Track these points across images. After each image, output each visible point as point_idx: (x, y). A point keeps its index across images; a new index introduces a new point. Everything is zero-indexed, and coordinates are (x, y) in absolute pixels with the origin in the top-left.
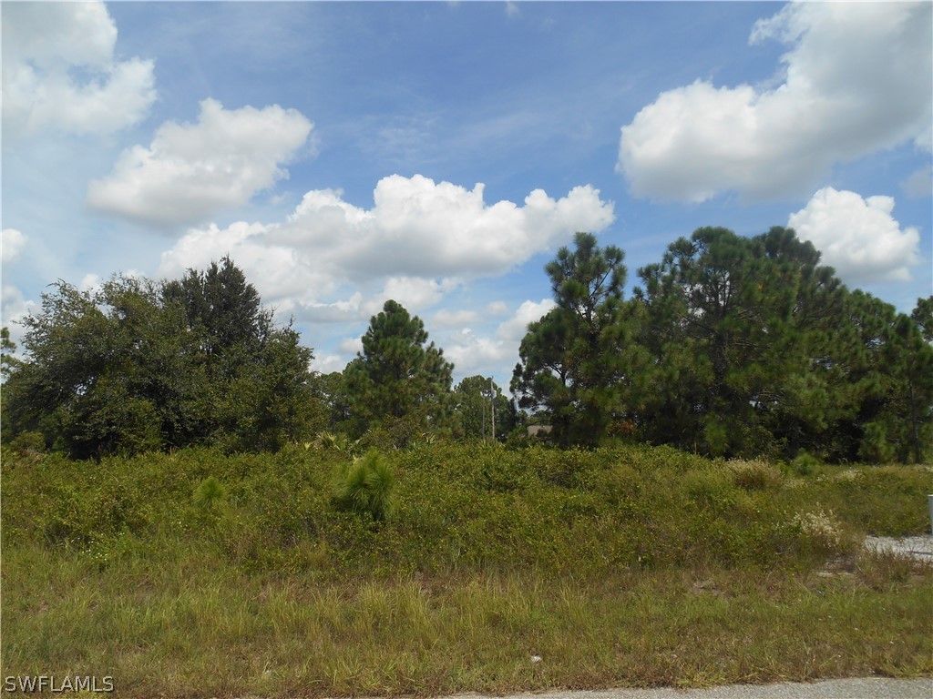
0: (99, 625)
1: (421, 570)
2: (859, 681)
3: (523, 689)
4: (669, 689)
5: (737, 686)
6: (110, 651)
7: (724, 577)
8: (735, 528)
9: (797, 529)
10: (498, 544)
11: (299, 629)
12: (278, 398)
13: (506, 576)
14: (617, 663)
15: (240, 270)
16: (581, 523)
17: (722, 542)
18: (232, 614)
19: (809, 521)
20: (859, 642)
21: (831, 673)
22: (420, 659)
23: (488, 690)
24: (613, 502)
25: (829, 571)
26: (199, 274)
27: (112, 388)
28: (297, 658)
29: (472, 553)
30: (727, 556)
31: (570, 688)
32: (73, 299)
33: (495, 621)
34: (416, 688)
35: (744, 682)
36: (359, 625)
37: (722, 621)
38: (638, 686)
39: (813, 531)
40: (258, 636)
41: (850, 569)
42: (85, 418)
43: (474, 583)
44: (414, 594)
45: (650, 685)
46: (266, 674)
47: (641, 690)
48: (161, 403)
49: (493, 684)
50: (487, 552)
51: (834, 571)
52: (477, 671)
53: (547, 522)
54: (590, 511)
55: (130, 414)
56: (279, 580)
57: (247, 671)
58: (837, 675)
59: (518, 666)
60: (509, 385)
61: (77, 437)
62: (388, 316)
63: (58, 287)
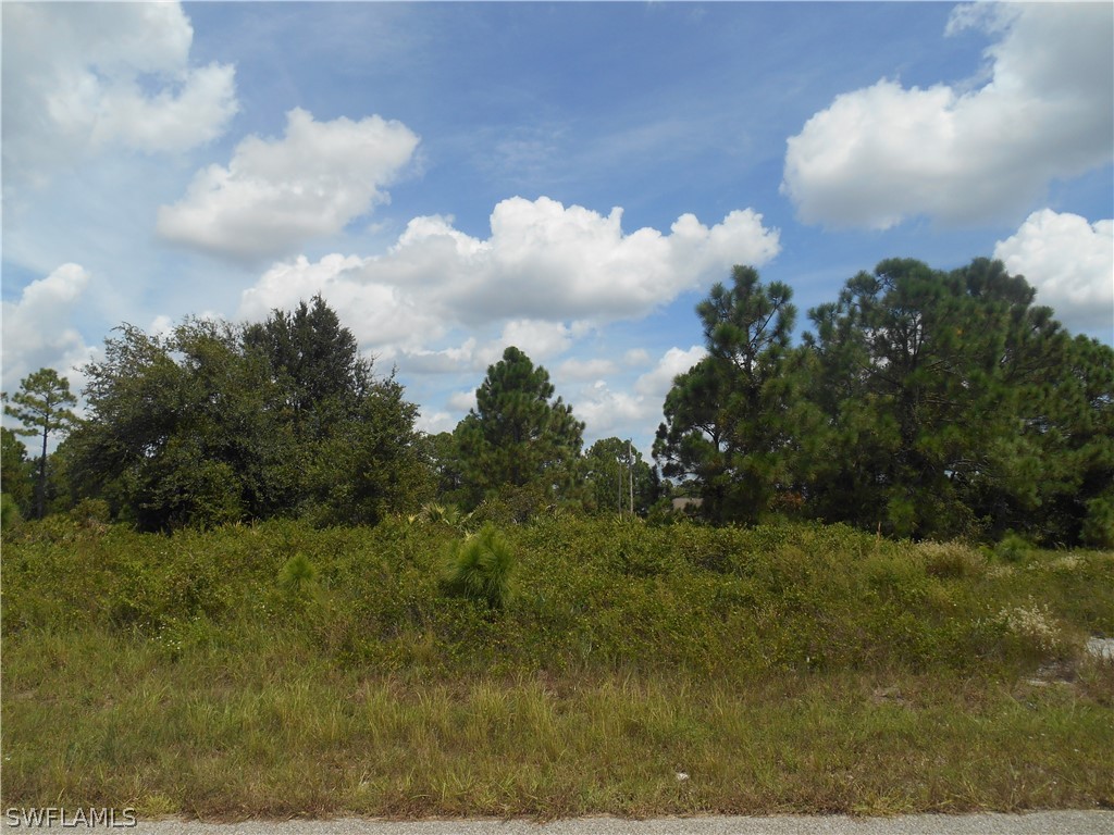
0: (171, 724)
1: (545, 668)
2: (1079, 814)
3: (667, 811)
4: (844, 817)
5: (927, 816)
6: (183, 754)
7: (911, 684)
8: (925, 624)
9: (1004, 628)
10: (636, 639)
11: (402, 734)
12: (377, 462)
13: (646, 677)
14: (781, 783)
15: (333, 311)
16: (737, 615)
17: (909, 641)
18: (323, 715)
19: (1019, 617)
20: (1079, 766)
21: (1044, 803)
22: (544, 773)
23: (625, 812)
24: (776, 590)
25: (1042, 678)
26: (285, 316)
27: (184, 450)
28: (400, 768)
29: (605, 648)
30: (916, 659)
31: (722, 812)
32: (139, 347)
33: (633, 730)
34: (539, 808)
35: (936, 811)
36: (471, 732)
37: (909, 737)
38: (805, 812)
39: (1023, 630)
40: (354, 742)
41: (1069, 677)
42: (154, 484)
43: (608, 685)
44: (538, 698)
45: (820, 812)
46: (363, 786)
47: (809, 817)
48: (241, 468)
49: (631, 805)
50: (623, 648)
51: (1048, 679)
52: (612, 789)
53: (696, 614)
54: (748, 601)
55: (205, 480)
56: (378, 676)
57: (341, 782)
58: (1052, 806)
59: (661, 784)
60: (652, 450)
61: (145, 506)
62: (509, 365)
63: (123, 331)
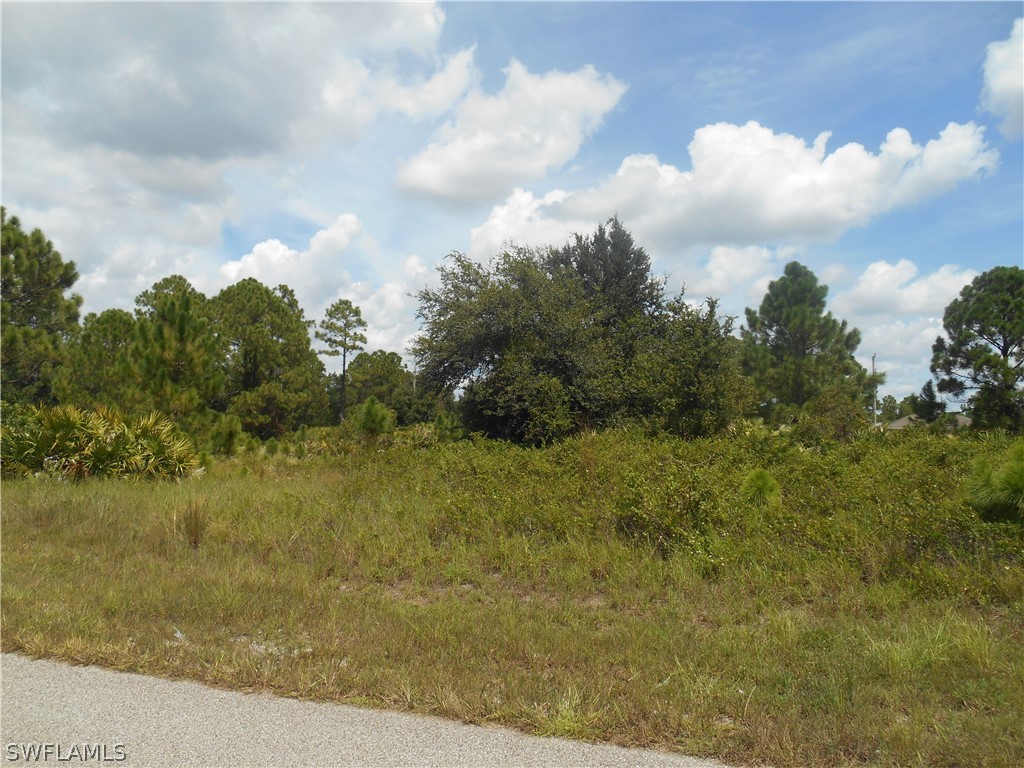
12: (703, 376)
15: (628, 232)
26: (584, 239)
27: (518, 364)
32: (469, 271)
42: (496, 393)
48: (568, 381)
55: (539, 392)
60: (930, 364)
61: (490, 413)
62: (791, 281)
63: (454, 259)
